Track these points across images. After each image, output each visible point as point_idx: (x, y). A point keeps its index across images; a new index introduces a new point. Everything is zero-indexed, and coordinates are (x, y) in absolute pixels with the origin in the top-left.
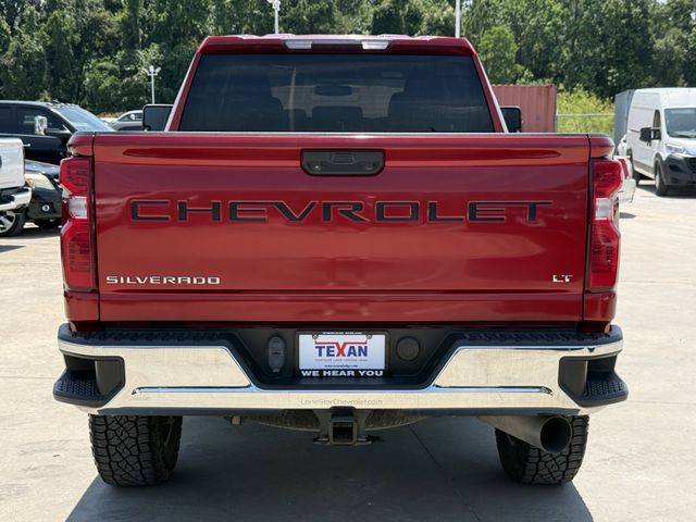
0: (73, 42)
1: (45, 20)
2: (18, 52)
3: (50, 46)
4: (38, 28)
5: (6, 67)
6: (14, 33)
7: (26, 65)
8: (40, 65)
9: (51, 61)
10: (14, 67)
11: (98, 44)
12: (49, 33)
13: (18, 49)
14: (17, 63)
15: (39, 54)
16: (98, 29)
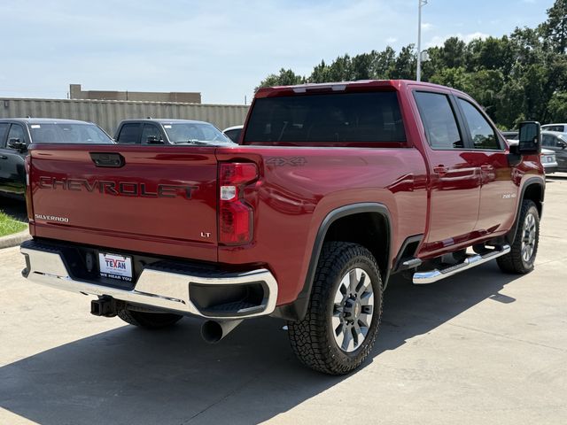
0: (543, 83)
1: (526, 70)
2: (507, 91)
3: (528, 86)
4: (522, 76)
5: (499, 100)
6: (507, 80)
7: (512, 98)
8: (521, 98)
9: (528, 95)
10: (505, 100)
11: (559, 82)
12: (528, 78)
13: (508, 89)
14: (506, 97)
15: (521, 91)
16: (560, 73)
